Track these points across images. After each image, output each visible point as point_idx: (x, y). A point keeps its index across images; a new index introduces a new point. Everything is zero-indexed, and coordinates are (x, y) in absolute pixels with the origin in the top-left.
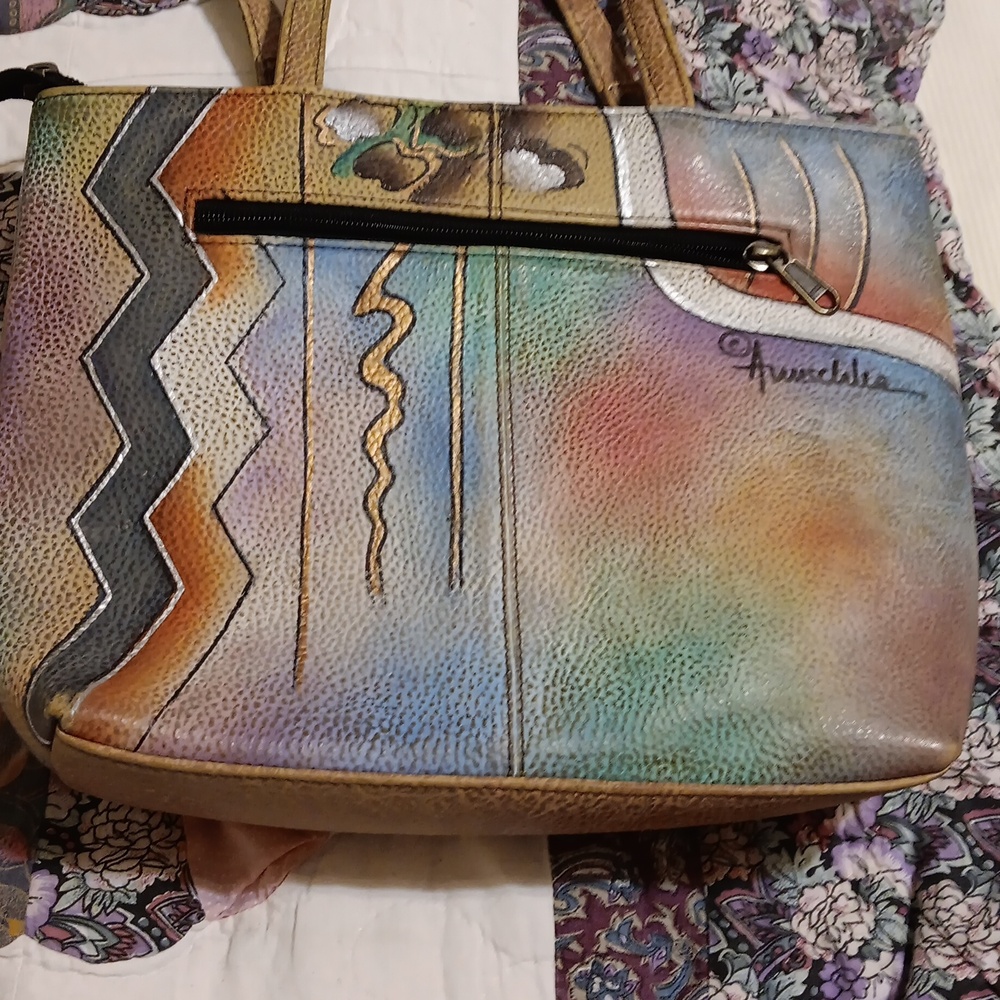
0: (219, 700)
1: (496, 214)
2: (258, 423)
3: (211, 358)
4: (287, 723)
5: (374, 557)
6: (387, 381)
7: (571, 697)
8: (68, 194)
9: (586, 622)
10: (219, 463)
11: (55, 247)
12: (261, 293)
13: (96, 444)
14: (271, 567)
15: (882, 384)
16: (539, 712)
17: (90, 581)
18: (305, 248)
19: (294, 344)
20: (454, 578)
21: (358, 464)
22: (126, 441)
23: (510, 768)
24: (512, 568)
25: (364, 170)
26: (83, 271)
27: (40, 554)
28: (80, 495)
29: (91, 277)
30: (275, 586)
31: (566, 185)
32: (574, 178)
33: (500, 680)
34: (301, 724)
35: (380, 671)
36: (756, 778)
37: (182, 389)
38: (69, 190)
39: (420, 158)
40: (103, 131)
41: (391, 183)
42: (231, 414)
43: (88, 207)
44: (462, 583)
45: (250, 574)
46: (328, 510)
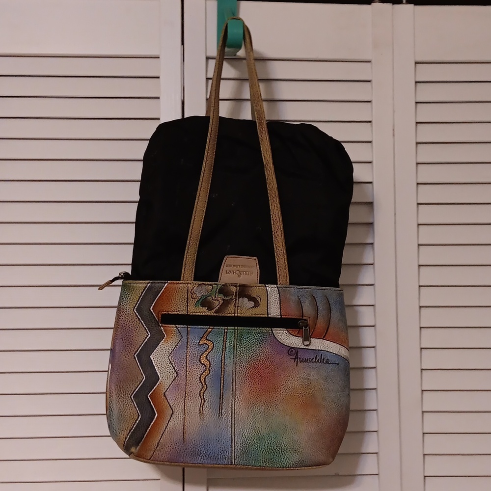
0: (167, 446)
1: (236, 315)
2: (175, 373)
3: (165, 356)
4: (182, 452)
5: (202, 406)
6: (207, 363)
7: (246, 446)
8: (129, 310)
9: (250, 427)
10: (166, 383)
11: (127, 325)
12: (177, 340)
13: (137, 377)
14: (178, 409)
15: (327, 362)
16: (239, 450)
17: (136, 412)
18: (188, 328)
19: (184, 353)
20: (220, 414)
21: (199, 384)
22: (144, 377)
23: (232, 463)
24: (234, 412)
25: (203, 305)
26: (134, 332)
27: (125, 405)
28: (133, 390)
29: (136, 334)
30: (178, 414)
31: (255, 307)
32: (257, 304)
33: (230, 441)
34: (186, 452)
35: (203, 438)
36: (287, 466)
37: (158, 364)
38: (130, 309)
39: (218, 300)
40: (138, 294)
41: (210, 308)
42: (169, 371)
43: (135, 315)
44: (222, 415)
45: (173, 411)
46: (191, 395)
